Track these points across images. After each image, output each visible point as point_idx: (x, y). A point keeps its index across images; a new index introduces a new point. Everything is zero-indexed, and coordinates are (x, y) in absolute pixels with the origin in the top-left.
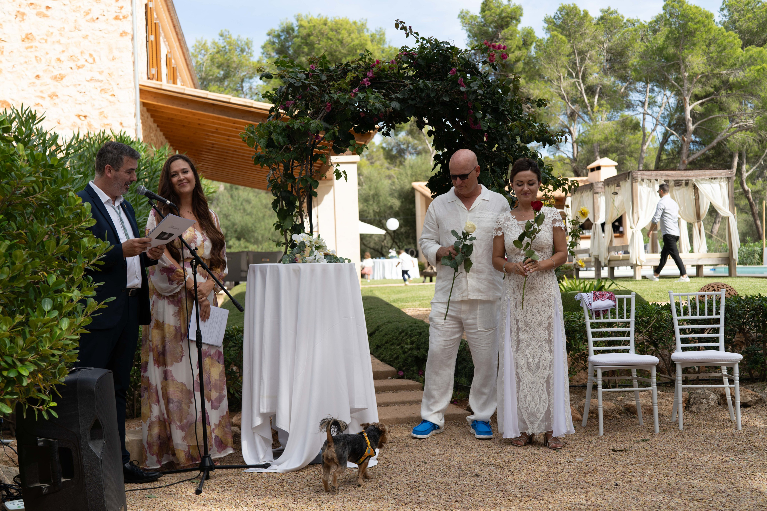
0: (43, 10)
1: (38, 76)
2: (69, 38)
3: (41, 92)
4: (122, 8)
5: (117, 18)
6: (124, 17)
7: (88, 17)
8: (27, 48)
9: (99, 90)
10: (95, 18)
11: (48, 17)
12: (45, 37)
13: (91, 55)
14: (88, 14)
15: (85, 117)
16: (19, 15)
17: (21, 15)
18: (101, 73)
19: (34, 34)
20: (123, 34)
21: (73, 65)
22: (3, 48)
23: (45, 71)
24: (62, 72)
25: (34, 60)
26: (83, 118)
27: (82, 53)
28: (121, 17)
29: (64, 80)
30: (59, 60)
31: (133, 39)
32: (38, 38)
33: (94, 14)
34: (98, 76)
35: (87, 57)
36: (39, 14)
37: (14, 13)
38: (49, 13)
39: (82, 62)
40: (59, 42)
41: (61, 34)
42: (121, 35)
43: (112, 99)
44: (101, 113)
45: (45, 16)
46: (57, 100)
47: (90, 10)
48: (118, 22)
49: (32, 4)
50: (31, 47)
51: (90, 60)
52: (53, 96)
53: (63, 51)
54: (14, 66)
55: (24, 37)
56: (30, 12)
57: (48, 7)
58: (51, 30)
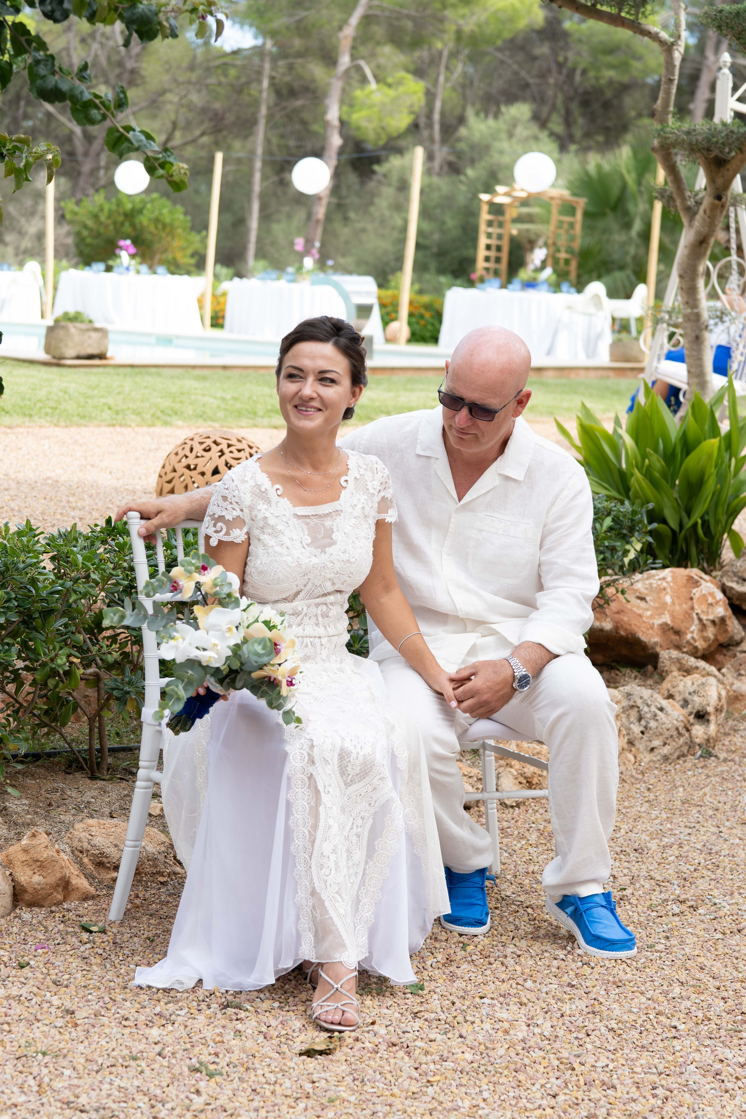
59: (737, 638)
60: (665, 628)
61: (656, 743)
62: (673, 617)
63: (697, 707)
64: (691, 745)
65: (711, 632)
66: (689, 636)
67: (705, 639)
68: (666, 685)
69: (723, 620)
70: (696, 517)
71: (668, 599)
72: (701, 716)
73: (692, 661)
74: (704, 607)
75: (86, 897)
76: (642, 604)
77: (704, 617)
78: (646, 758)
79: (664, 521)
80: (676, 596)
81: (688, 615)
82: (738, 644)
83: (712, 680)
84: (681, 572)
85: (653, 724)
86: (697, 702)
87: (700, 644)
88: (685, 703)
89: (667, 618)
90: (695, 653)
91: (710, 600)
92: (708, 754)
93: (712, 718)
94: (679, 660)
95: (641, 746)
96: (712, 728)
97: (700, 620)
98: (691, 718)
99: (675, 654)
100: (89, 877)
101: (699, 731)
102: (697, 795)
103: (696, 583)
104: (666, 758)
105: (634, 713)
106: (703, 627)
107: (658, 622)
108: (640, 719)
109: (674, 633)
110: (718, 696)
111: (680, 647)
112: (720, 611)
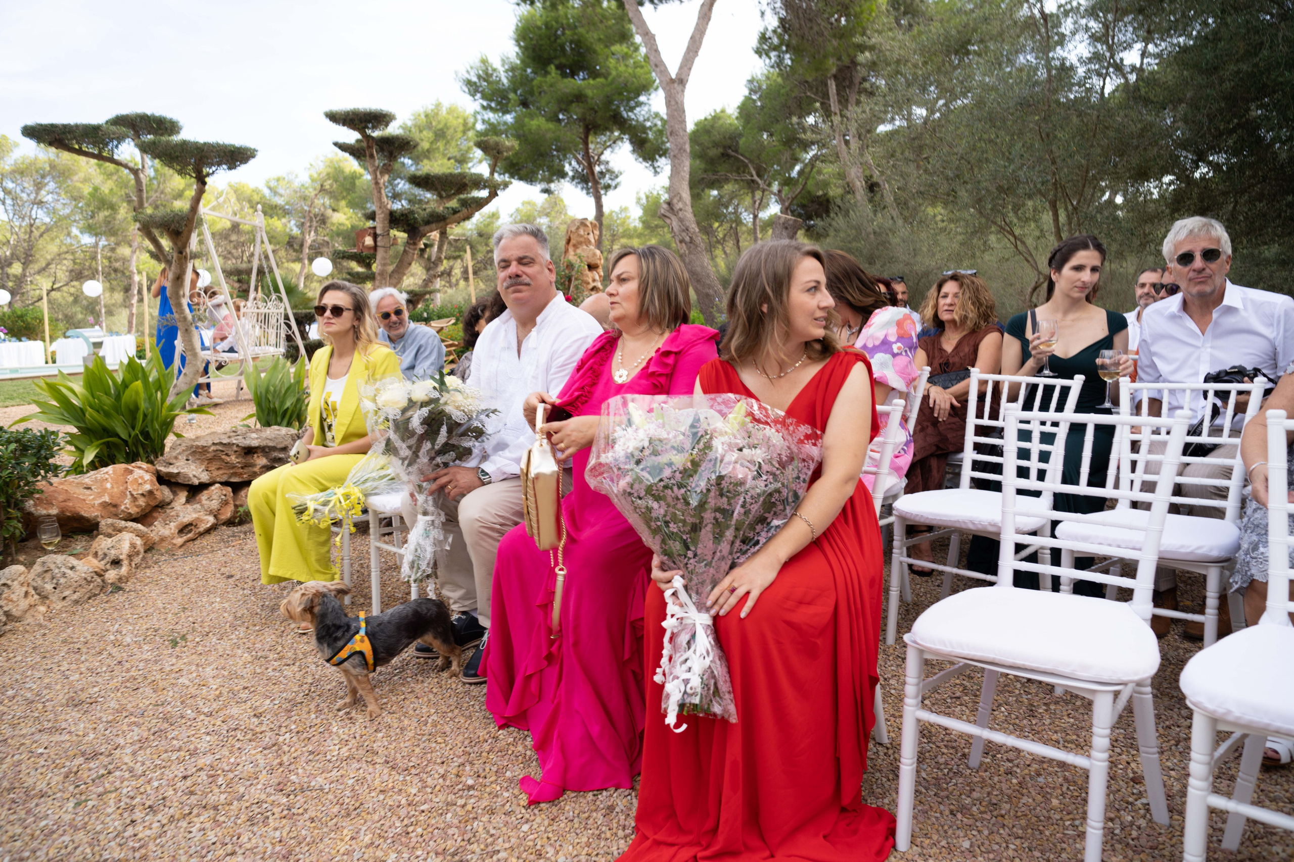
59: (168, 500)
60: (105, 505)
61: (66, 593)
62: (111, 496)
63: (113, 557)
64: (102, 586)
65: (142, 502)
66: (123, 507)
67: (137, 506)
68: (92, 547)
69: (151, 492)
71: (109, 485)
72: (116, 563)
73: (123, 523)
74: (135, 487)
76: (88, 492)
77: (134, 493)
78: (59, 605)
79: (115, 435)
80: (115, 482)
81: (123, 494)
82: (169, 504)
83: (132, 535)
84: (122, 466)
85: (62, 581)
86: (113, 553)
87: (133, 510)
88: (105, 556)
89: (106, 498)
90: (128, 518)
91: (140, 481)
92: (116, 590)
93: (125, 563)
94: (112, 525)
95: (53, 598)
96: (124, 570)
97: (132, 495)
98: (108, 566)
99: (110, 521)
101: (112, 575)
103: (131, 472)
104: (76, 602)
106: (134, 499)
107: (97, 502)
108: (53, 578)
109: (111, 508)
110: (133, 546)
111: (116, 515)
112: (148, 487)
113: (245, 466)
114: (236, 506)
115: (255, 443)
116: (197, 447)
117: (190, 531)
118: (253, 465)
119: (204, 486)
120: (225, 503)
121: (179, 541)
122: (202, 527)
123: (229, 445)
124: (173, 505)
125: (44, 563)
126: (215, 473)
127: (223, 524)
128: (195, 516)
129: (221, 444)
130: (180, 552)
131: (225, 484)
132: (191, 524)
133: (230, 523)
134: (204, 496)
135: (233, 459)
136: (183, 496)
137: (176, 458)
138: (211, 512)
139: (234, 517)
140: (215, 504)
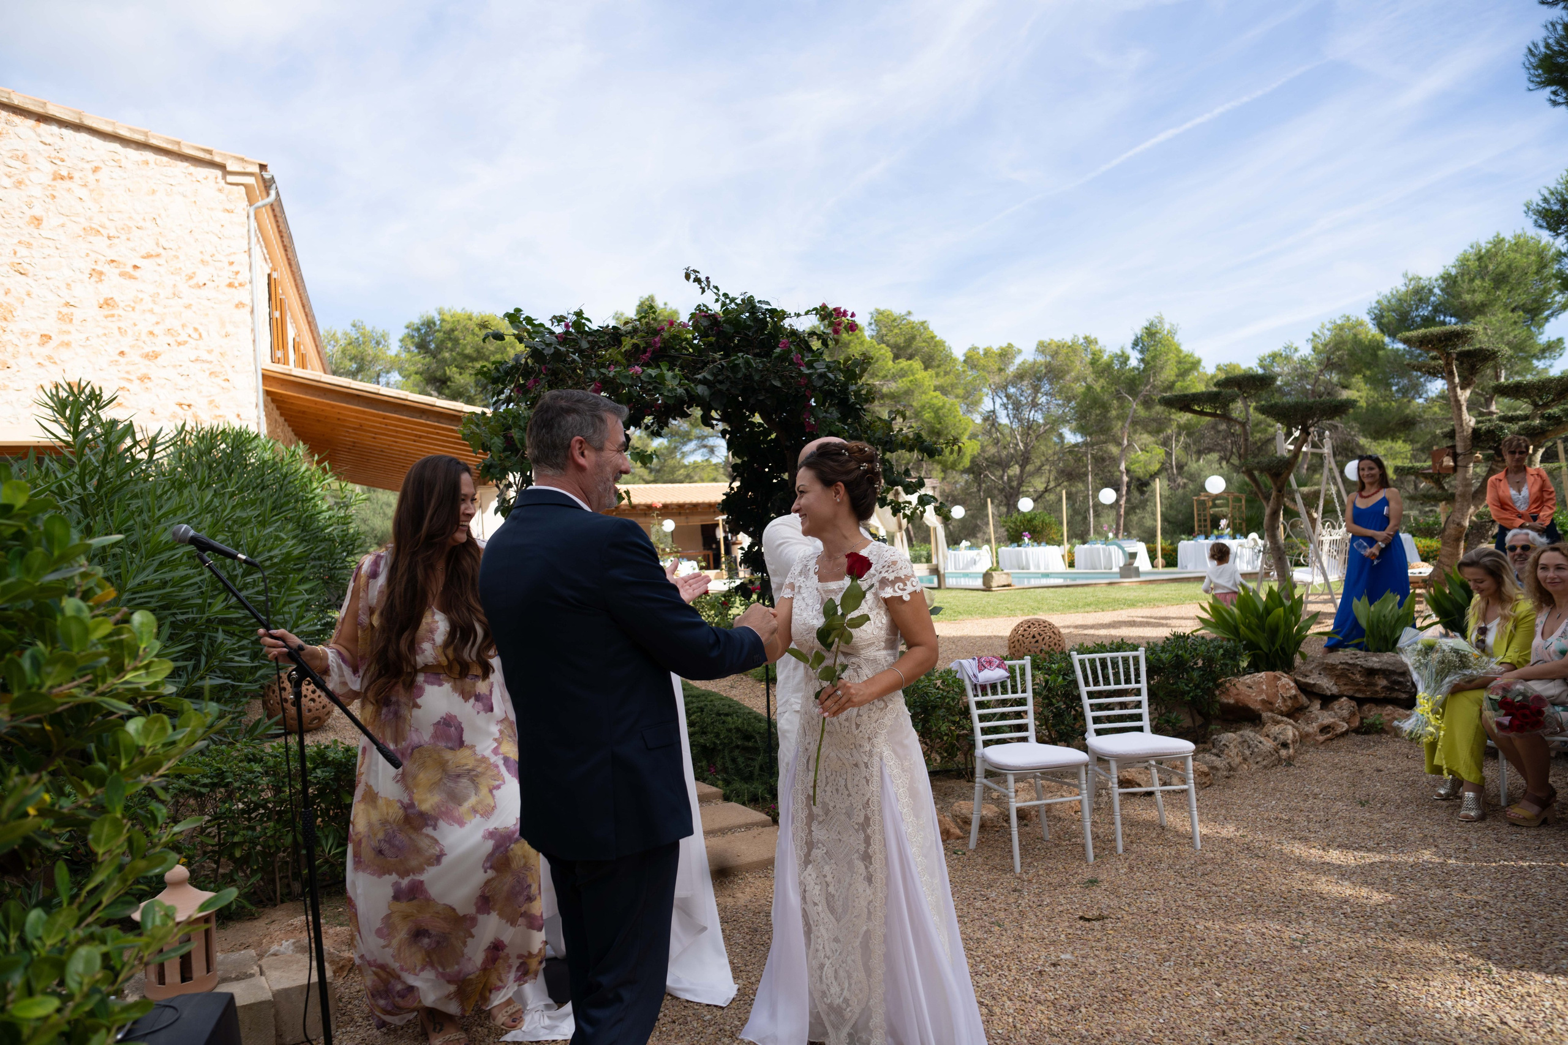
0: (130, 270)
1: (122, 353)
2: (165, 307)
3: (128, 372)
4: (237, 273)
5: (231, 285)
6: (240, 285)
7: (192, 282)
8: (106, 317)
9: (208, 373)
10: (201, 284)
11: (135, 278)
12: (133, 304)
13: (196, 329)
14: (191, 278)
15: (189, 406)
16: (94, 274)
17: (97, 275)
18: (210, 352)
19: (117, 299)
20: (240, 305)
21: (171, 340)
22: (72, 314)
23: (132, 347)
24: (156, 349)
25: (116, 331)
26: (186, 408)
27: (183, 326)
28: (236, 284)
29: (159, 359)
30: (151, 333)
31: (252, 312)
32: (122, 305)
33: (201, 277)
34: (205, 356)
35: (191, 331)
36: (122, 274)
37: (88, 271)
38: (137, 273)
39: (183, 337)
40: (151, 311)
41: (154, 302)
42: (237, 306)
43: (226, 384)
44: (211, 402)
45: (131, 277)
46: (149, 384)
47: (194, 273)
48: (233, 290)
49: (113, 261)
50: (113, 316)
51: (195, 335)
52: (144, 378)
53: (157, 323)
54: (88, 339)
55: (102, 302)
56: (111, 272)
57: (135, 267)
58: (141, 295)
60: (1263, 701)
61: (1259, 759)
62: (1267, 695)
63: (1282, 741)
64: (1280, 760)
65: (1289, 703)
66: (1277, 705)
67: (1286, 706)
68: (1265, 730)
69: (1295, 696)
70: (1277, 646)
71: (1264, 687)
72: (1285, 745)
73: (1280, 717)
74: (1284, 690)
75: (958, 838)
76: (1250, 690)
77: (1285, 695)
78: (1255, 767)
79: (1261, 649)
80: (1268, 685)
81: (1276, 695)
82: (1307, 707)
83: (1290, 727)
84: (1271, 673)
85: (1256, 750)
86: (1282, 738)
87: (1284, 709)
88: (1275, 739)
89: (1264, 697)
90: (1282, 714)
91: (1287, 687)
92: (1289, 764)
93: (1291, 746)
94: (1271, 717)
95: (1252, 761)
96: (1291, 751)
97: (1283, 697)
98: (1279, 747)
99: (1270, 714)
100: (960, 828)
101: (1283, 753)
102: (1280, 785)
103: (1279, 679)
104: (1265, 767)
105: (1246, 745)
106: (1284, 700)
107: (1259, 698)
108: (1249, 747)
109: (1268, 704)
110: (1294, 735)
111: (1272, 711)
112: (1293, 692)
113: (1369, 684)
114: (1362, 719)
115: (1377, 666)
116: (1327, 664)
117: (1329, 732)
118: (1375, 685)
119: (1334, 698)
120: (1352, 714)
121: (1321, 738)
122: (1339, 730)
123: (1354, 665)
124: (1310, 709)
125: (1242, 736)
126: (1343, 688)
127: (1353, 731)
128: (1332, 720)
129: (1347, 663)
130: (1322, 747)
131: (1351, 698)
132: (1329, 726)
133: (1357, 731)
134: (1336, 705)
135: (1358, 677)
136: (1317, 705)
137: (1311, 671)
138: (1344, 720)
139: (1359, 728)
140: (1345, 713)
